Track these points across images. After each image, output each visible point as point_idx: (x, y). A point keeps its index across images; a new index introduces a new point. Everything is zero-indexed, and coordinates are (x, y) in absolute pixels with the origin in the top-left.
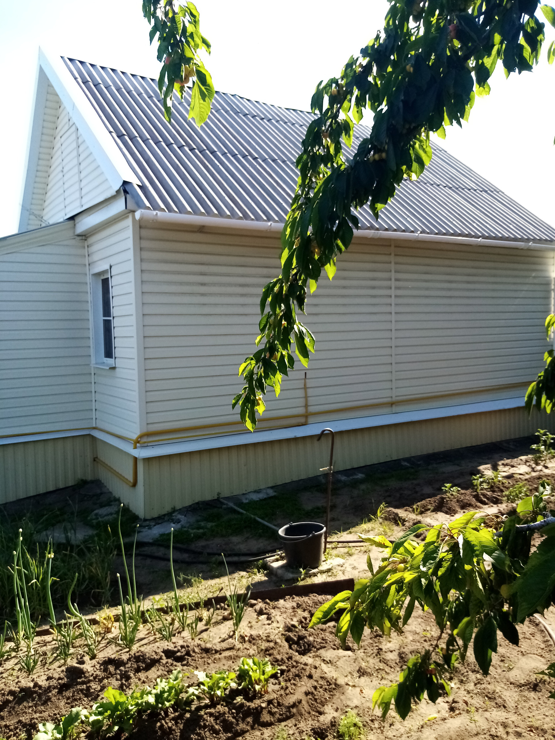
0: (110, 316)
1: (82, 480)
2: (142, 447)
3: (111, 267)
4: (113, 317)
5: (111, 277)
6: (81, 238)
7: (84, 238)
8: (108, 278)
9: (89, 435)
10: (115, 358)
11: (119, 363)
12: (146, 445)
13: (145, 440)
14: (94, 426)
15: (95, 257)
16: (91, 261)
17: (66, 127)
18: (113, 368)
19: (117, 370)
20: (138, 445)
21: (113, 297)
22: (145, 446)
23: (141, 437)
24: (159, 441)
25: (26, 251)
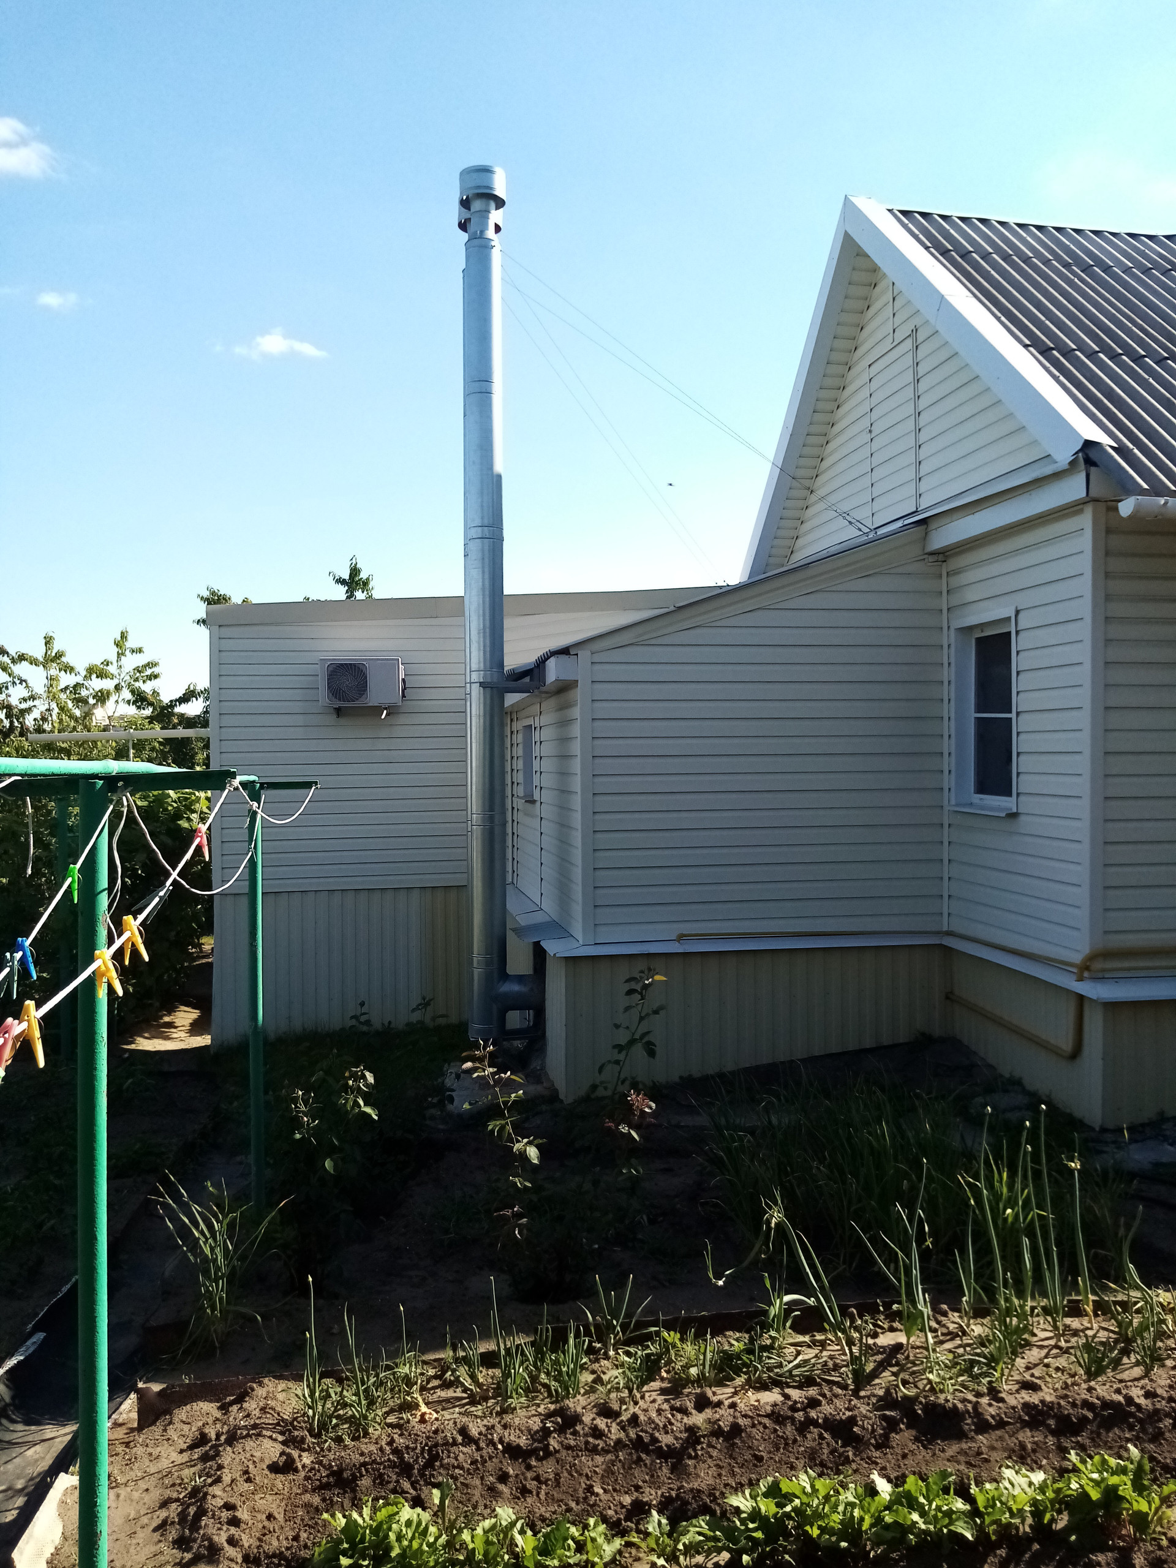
0: (1010, 712)
1: (923, 1034)
2: (1095, 979)
3: (1017, 612)
4: (1018, 714)
5: (1017, 632)
6: (935, 558)
7: (941, 558)
8: (1009, 633)
9: (941, 945)
10: (1018, 794)
11: (1027, 805)
12: (1100, 975)
13: (1097, 965)
14: (945, 929)
15: (970, 595)
16: (955, 600)
17: (887, 345)
18: (1013, 816)
19: (1022, 818)
20: (1086, 974)
21: (1018, 673)
22: (1099, 978)
23: (1092, 957)
24: (1129, 969)
25: (840, 588)
